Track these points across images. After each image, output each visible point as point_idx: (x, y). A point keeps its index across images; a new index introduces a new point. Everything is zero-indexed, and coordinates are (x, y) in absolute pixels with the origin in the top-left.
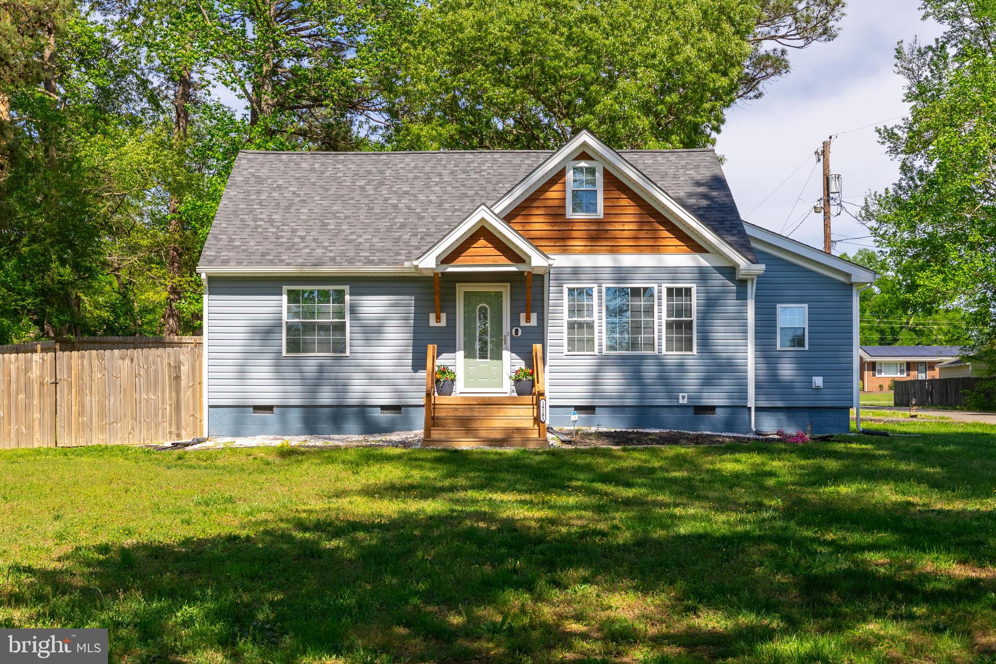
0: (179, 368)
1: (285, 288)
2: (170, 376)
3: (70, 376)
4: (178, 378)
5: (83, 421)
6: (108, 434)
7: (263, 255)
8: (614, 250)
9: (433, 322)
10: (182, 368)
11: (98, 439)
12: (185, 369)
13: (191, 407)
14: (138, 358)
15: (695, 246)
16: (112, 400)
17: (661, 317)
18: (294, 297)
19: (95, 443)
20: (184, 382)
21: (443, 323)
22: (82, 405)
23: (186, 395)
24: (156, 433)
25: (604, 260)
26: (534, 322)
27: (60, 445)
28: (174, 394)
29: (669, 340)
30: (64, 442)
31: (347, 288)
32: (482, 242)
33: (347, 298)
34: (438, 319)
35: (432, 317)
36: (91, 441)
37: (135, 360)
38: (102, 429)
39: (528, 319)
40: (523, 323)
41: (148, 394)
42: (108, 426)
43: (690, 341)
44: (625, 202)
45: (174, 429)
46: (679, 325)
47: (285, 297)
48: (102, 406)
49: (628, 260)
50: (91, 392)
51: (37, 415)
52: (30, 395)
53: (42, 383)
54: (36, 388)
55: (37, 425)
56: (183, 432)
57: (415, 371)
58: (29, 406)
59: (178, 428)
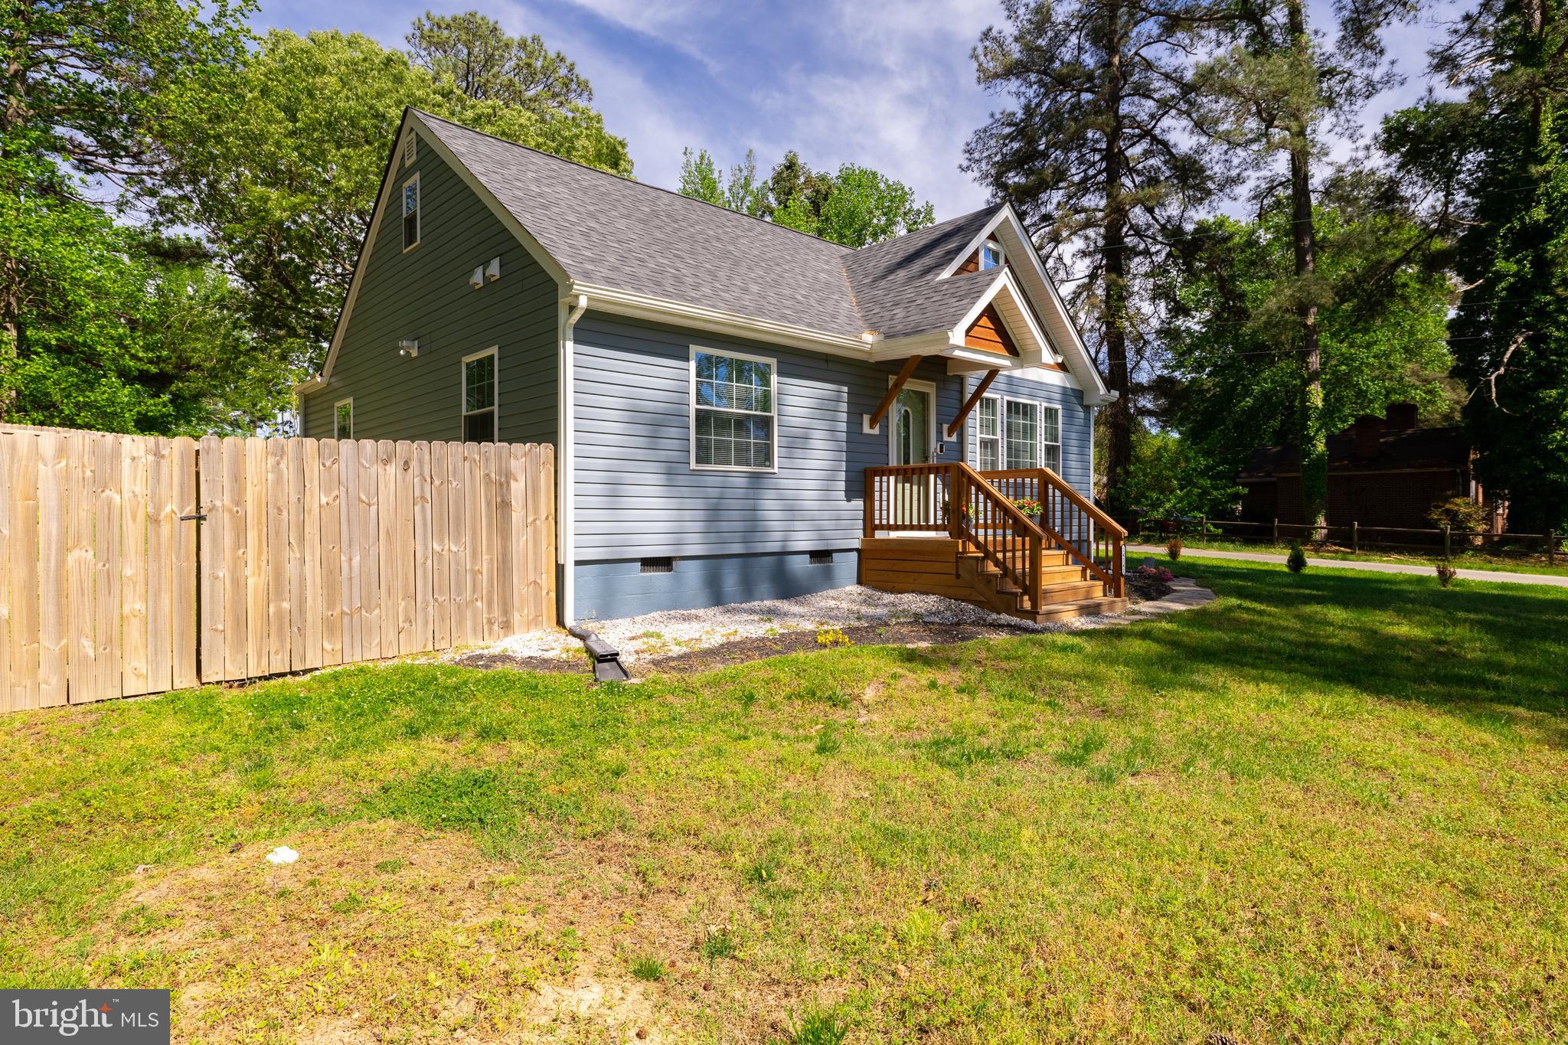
0: (508, 483)
1: (694, 350)
2: (488, 504)
3: (239, 500)
4: (505, 505)
5: (279, 612)
6: (347, 639)
9: (866, 430)
10: (513, 484)
12: (517, 488)
13: (531, 566)
14: (421, 462)
16: (356, 560)
17: (1041, 441)
18: (705, 367)
20: (517, 516)
22: (278, 573)
23: (520, 542)
24: (461, 622)
26: (954, 438)
27: (210, 677)
28: (497, 541)
30: (226, 667)
31: (773, 362)
33: (775, 378)
34: (872, 424)
35: (866, 418)
36: (304, 659)
37: (414, 464)
38: (331, 627)
39: (950, 433)
40: (945, 438)
41: (441, 541)
42: (346, 620)
45: (496, 612)
47: (692, 365)
48: (330, 571)
50: (302, 539)
51: (134, 604)
52: (109, 551)
53: (154, 520)
54: (133, 532)
55: (134, 633)
56: (516, 617)
57: (849, 500)
58: (108, 581)
59: (506, 611)
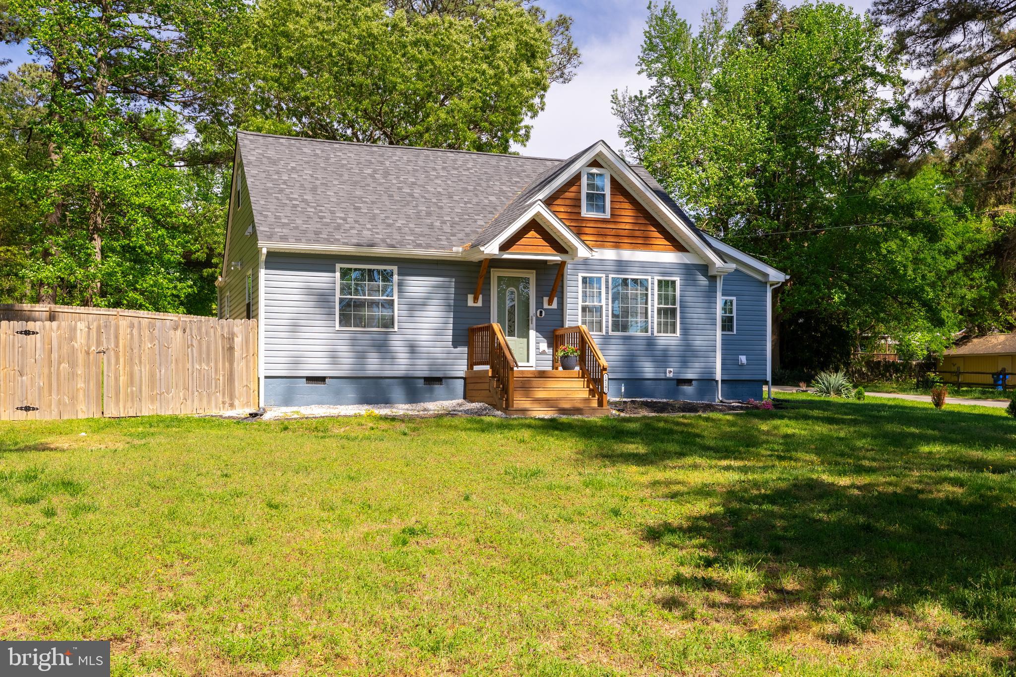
0: (233, 339)
1: (338, 266)
2: (223, 348)
3: (117, 346)
4: (231, 349)
5: (132, 392)
6: (158, 405)
7: (317, 233)
8: (617, 246)
9: (470, 303)
10: (236, 339)
11: (148, 410)
12: (238, 341)
13: (244, 378)
14: (191, 329)
15: (678, 246)
16: (163, 371)
17: (654, 304)
18: (345, 273)
19: (145, 413)
20: (237, 354)
21: (480, 304)
22: (131, 376)
23: (239, 366)
24: (209, 402)
25: (609, 254)
26: (555, 305)
27: (107, 415)
28: (227, 364)
29: (659, 324)
30: (112, 411)
31: (395, 269)
32: (532, 233)
33: (396, 277)
34: (476, 300)
35: (470, 297)
36: (141, 411)
37: (188, 330)
38: (152, 399)
39: (550, 303)
40: (546, 306)
41: (200, 365)
42: (158, 397)
43: (674, 325)
44: (627, 206)
45: (227, 399)
46: (666, 311)
47: (338, 274)
48: (152, 376)
49: (628, 255)
50: (140, 362)
51: (81, 385)
52: (73, 364)
53: (88, 353)
54: (81, 357)
55: (81, 395)
56: (236, 403)
57: (455, 347)
58: (73, 375)
59: (232, 397)
